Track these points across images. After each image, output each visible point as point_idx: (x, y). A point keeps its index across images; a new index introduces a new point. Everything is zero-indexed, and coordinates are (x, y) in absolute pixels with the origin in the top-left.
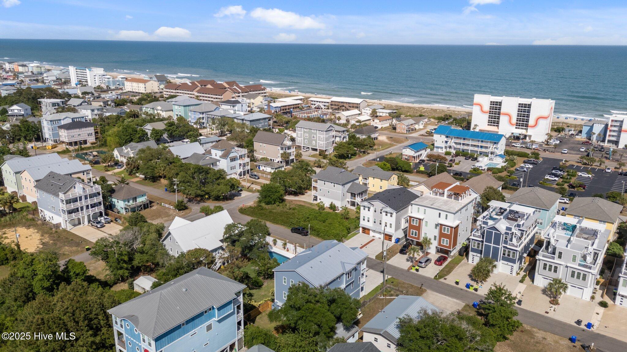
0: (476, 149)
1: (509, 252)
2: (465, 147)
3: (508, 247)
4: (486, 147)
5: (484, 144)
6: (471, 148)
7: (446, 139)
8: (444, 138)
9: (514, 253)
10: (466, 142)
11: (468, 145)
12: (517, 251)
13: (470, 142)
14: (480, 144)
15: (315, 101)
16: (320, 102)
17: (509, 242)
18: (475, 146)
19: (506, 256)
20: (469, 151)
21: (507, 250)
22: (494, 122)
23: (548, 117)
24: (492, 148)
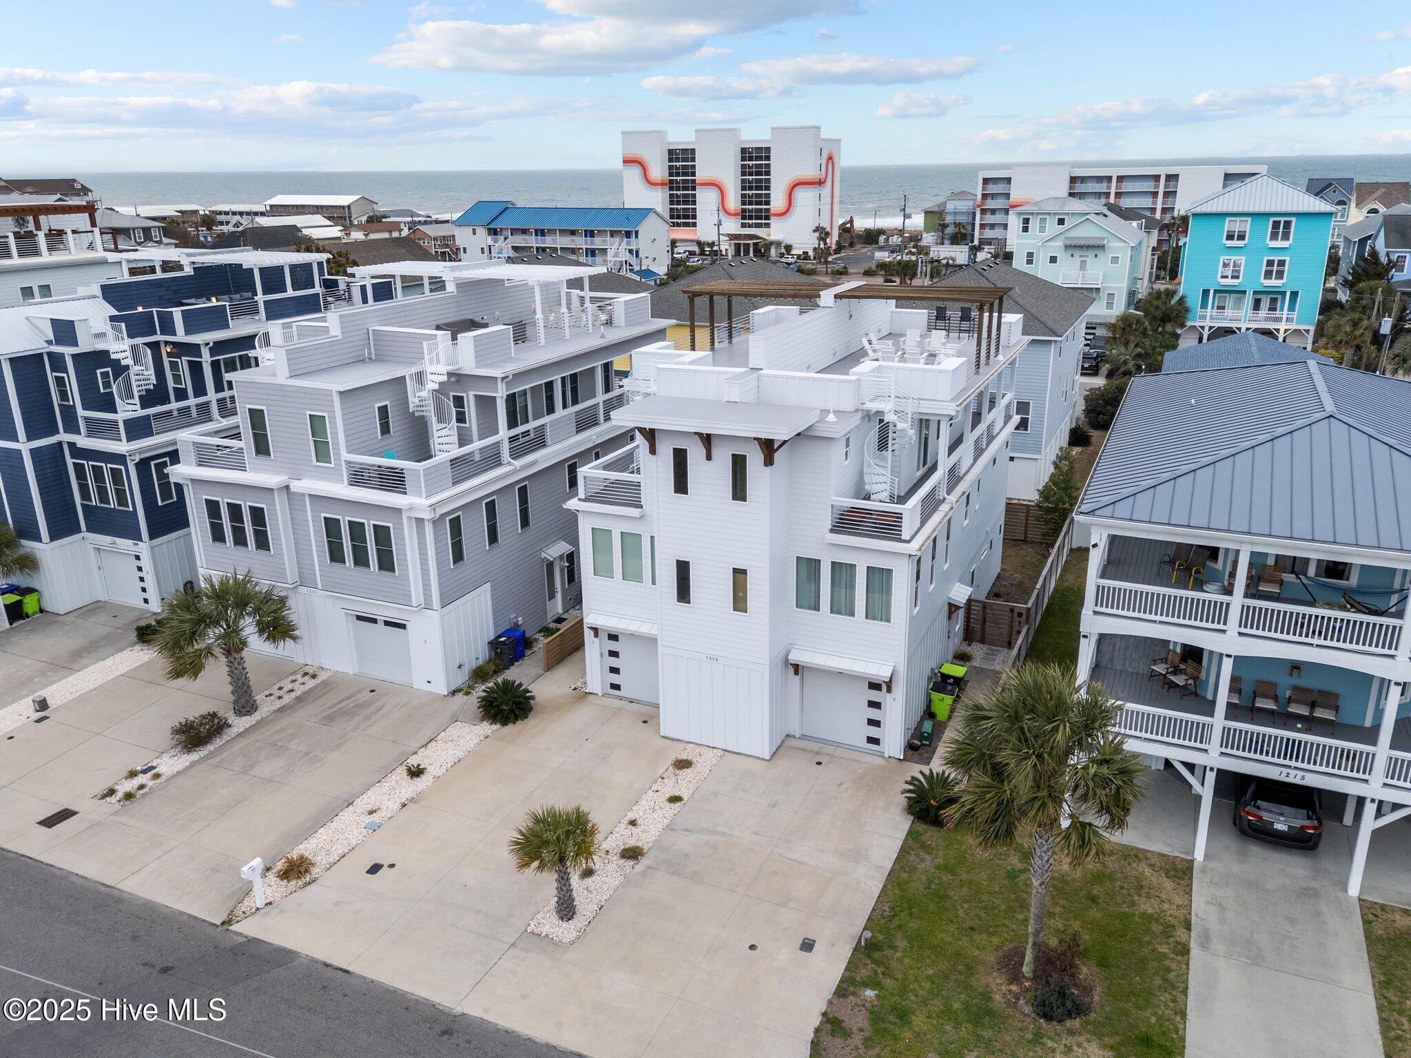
1: (98, 472)
3: (83, 441)
7: (490, 240)
8: (483, 236)
9: (116, 475)
12: (121, 459)
14: (583, 242)
15: (227, 213)
16: (241, 214)
17: (81, 412)
19: (95, 502)
21: (88, 465)
22: (682, 213)
23: (820, 183)
24: (616, 251)
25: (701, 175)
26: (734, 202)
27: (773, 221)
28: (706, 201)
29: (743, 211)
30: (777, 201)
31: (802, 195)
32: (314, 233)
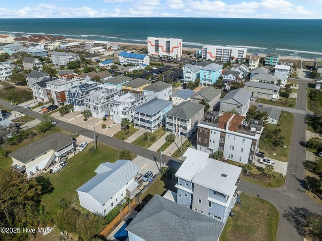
2: (132, 62)
3: (77, 99)
5: (138, 60)
10: (131, 59)
11: (134, 61)
12: (80, 100)
14: (136, 60)
15: (87, 44)
20: (133, 64)
23: (179, 47)
24: (141, 61)
25: (159, 45)
27: (170, 53)
28: (160, 49)
29: (166, 51)
30: (171, 50)
31: (175, 49)
32: (100, 51)
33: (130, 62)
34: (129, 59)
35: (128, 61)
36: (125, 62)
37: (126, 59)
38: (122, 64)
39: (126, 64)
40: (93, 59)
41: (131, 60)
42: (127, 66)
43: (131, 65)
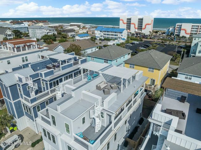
0: (113, 36)
1: (26, 107)
2: (109, 36)
3: (24, 102)
4: (117, 35)
5: (116, 34)
6: (111, 36)
7: (100, 33)
8: (99, 32)
9: (29, 109)
11: (109, 35)
13: (110, 33)
14: (114, 34)
17: (23, 96)
18: (112, 35)
19: (26, 111)
20: (110, 38)
21: (25, 105)
22: (129, 28)
23: (150, 24)
24: (119, 35)
25: (132, 22)
26: (137, 27)
27: (142, 30)
28: (132, 26)
29: (138, 28)
30: (143, 27)
31: (147, 26)
32: (76, 29)
33: (107, 36)
34: (107, 33)
35: (104, 36)
36: (101, 36)
37: (102, 34)
38: (98, 39)
39: (103, 38)
40: (70, 34)
41: (108, 35)
42: (104, 40)
43: (108, 40)
